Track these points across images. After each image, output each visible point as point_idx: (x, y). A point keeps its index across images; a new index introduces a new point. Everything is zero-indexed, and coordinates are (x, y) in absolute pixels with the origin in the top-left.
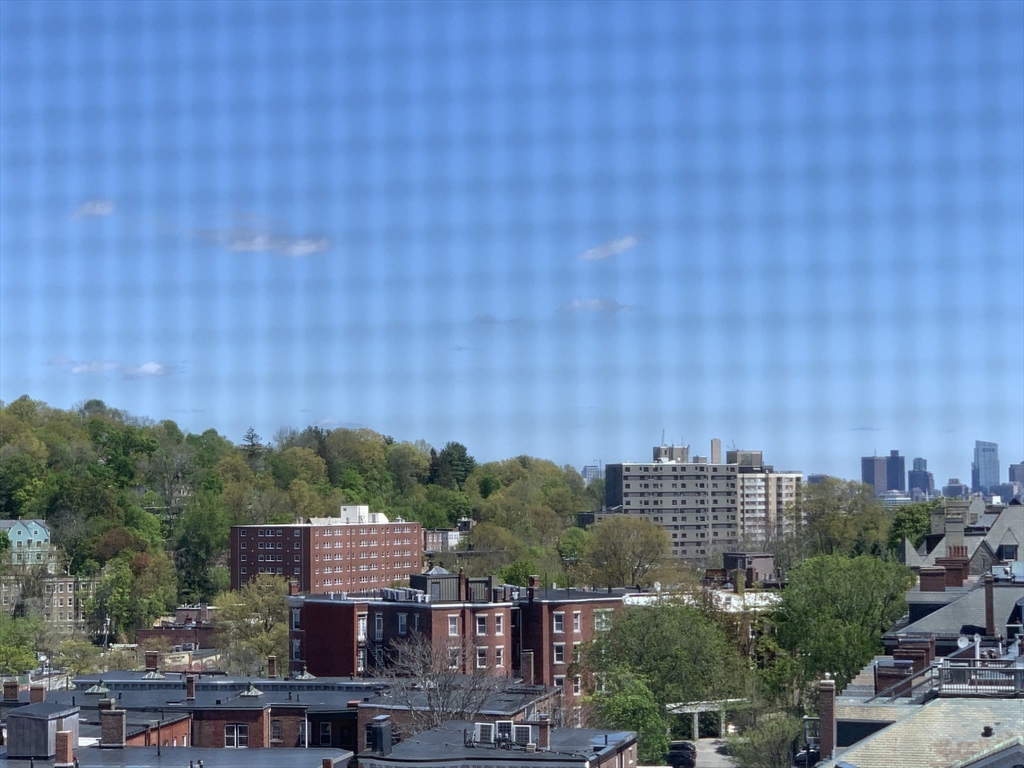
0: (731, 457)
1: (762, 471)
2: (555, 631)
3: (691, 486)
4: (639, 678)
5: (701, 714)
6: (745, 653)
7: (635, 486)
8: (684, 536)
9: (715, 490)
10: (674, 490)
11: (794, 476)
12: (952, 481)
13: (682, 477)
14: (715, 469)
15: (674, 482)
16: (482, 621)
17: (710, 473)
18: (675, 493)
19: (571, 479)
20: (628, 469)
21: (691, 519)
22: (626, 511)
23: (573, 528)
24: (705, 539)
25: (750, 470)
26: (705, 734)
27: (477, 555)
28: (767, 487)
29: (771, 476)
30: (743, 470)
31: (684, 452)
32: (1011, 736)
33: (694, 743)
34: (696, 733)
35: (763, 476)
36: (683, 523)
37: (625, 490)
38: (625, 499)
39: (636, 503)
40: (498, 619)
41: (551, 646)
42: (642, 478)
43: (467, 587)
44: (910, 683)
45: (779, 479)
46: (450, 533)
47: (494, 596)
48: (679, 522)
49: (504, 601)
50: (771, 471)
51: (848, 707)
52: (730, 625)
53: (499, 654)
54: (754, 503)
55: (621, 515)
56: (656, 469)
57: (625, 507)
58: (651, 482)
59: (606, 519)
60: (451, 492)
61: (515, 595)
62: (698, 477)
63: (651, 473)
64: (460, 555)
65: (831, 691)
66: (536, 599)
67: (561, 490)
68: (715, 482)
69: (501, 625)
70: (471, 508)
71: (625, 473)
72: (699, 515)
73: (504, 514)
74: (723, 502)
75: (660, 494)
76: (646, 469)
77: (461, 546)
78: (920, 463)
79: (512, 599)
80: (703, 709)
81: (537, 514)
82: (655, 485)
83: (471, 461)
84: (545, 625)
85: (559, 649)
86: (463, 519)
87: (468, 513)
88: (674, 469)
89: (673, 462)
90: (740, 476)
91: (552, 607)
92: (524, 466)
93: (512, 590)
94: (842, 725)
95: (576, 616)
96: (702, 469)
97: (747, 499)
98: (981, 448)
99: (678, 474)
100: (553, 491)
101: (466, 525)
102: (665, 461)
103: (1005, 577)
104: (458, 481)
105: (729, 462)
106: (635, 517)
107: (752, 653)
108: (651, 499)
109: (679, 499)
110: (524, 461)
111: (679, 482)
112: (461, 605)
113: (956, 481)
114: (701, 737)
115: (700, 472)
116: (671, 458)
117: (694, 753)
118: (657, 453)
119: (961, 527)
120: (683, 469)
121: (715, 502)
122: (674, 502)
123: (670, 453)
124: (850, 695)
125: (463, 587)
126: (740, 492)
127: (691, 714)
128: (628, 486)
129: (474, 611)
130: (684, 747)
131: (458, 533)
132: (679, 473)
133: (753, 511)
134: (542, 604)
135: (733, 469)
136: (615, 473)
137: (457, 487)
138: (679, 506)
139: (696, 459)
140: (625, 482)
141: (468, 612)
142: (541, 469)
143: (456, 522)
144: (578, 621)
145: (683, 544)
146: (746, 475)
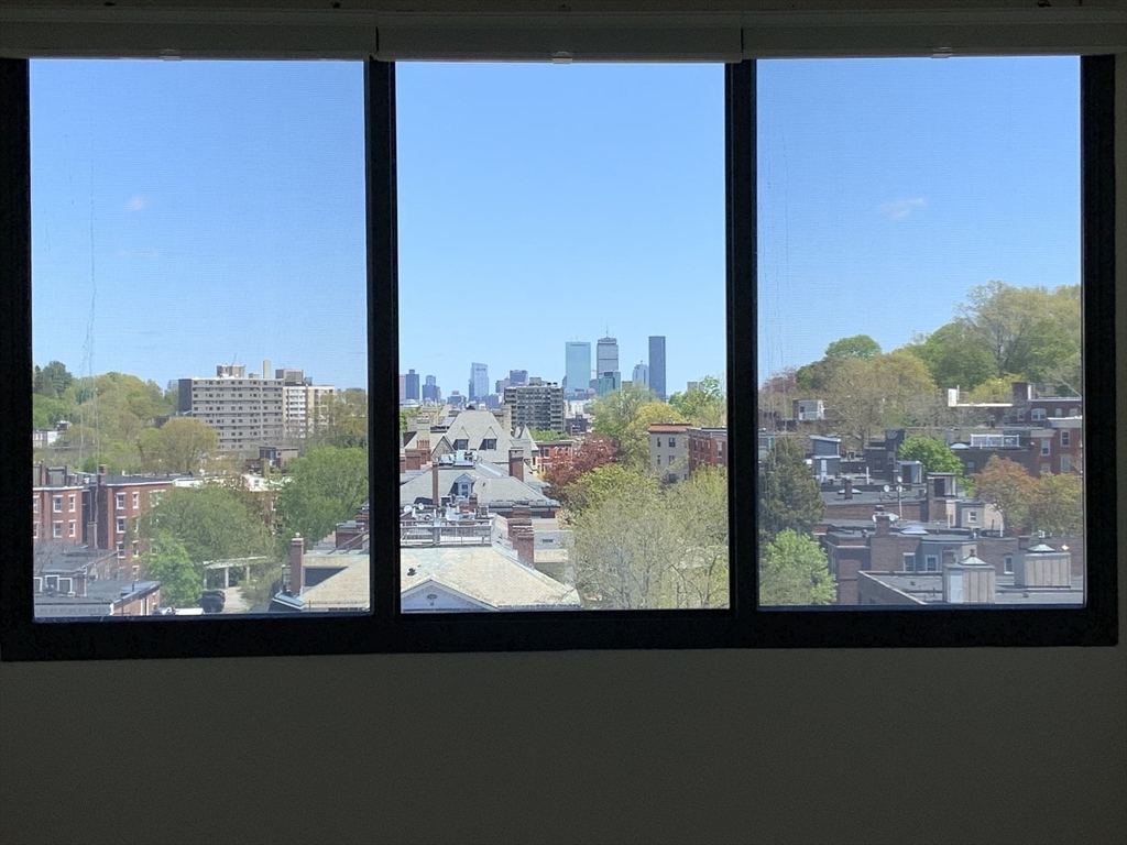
0: (279, 373)
1: (303, 385)
2: (118, 508)
3: (247, 395)
4: (178, 543)
5: (230, 568)
6: (268, 522)
7: (202, 396)
8: (241, 434)
9: (265, 399)
10: (233, 398)
11: (328, 388)
12: (454, 393)
13: (239, 389)
14: (265, 383)
15: (232, 392)
16: (58, 500)
17: (262, 386)
18: (233, 402)
19: (152, 390)
20: (196, 382)
21: (247, 421)
22: (195, 415)
23: (151, 429)
24: (258, 436)
25: (294, 384)
26: (233, 584)
27: (70, 450)
28: (306, 397)
29: (310, 388)
30: (287, 384)
31: (241, 369)
32: (429, 574)
33: (224, 591)
34: (227, 584)
35: (304, 388)
36: (240, 424)
37: (194, 399)
38: (193, 406)
39: (202, 409)
40: (72, 498)
41: (115, 519)
42: (208, 389)
43: (47, 474)
44: (361, 537)
45: (316, 391)
46: (49, 433)
47: (68, 480)
48: (237, 424)
49: (76, 484)
50: (310, 385)
51: (313, 558)
52: (254, 502)
53: (71, 526)
54: (296, 409)
55: (192, 418)
56: (218, 382)
57: (194, 412)
58: (214, 392)
59: (179, 420)
60: (51, 401)
61: (87, 480)
62: (252, 389)
63: (215, 385)
64: (56, 450)
65: (300, 546)
66: (102, 483)
67: (142, 398)
68: (266, 392)
69: (74, 504)
70: (68, 413)
71: (194, 386)
72: (253, 418)
73: (97, 418)
74: (272, 408)
75: (221, 402)
76: (211, 382)
77: (58, 442)
78: (430, 378)
79: (84, 483)
80: (231, 565)
81: (121, 417)
82: (218, 395)
83: (70, 375)
84: (110, 503)
85: (121, 521)
86: (62, 422)
87: (66, 416)
88: (233, 382)
89: (232, 378)
90: (285, 388)
91: (116, 489)
92: (114, 380)
93: (84, 476)
94: (309, 571)
95: (135, 496)
96: (255, 383)
97: (291, 406)
98: (476, 367)
99: (236, 387)
100: (135, 399)
101: (63, 426)
102: (226, 376)
103: (449, 462)
104: (59, 391)
105: (277, 377)
106: (203, 420)
107: (273, 522)
108: (215, 406)
109: (237, 406)
110: (113, 376)
111: (237, 393)
112: (41, 489)
113: (458, 393)
114: (230, 586)
115: (254, 386)
116: (231, 375)
117: (223, 599)
118: (220, 371)
119: (428, 427)
120: (240, 382)
121: (266, 408)
122: (233, 408)
123: (230, 370)
124: (320, 549)
125: (44, 475)
126: (285, 400)
127: (223, 570)
128: (196, 396)
129: (51, 492)
130: (216, 593)
131: (56, 433)
132: (237, 385)
133: (296, 415)
134: (106, 487)
135: (279, 383)
136: (186, 386)
137: (57, 396)
138: (237, 411)
139: (251, 375)
140: (194, 393)
141: (46, 494)
142: (128, 382)
143: (55, 425)
144: (137, 500)
145: (240, 440)
146: (291, 388)
